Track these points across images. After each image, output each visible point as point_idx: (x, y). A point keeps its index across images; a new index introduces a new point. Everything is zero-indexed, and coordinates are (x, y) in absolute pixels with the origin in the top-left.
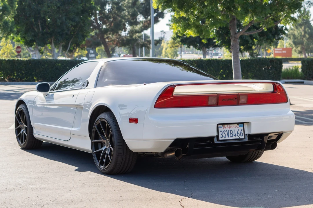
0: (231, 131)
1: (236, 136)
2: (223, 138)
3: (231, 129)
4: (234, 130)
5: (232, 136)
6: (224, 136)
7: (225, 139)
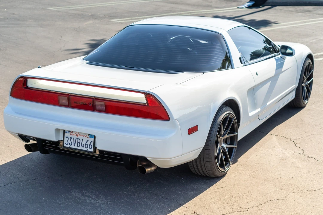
0: (79, 140)
1: (83, 146)
2: (69, 145)
3: (79, 137)
4: (83, 140)
5: (79, 145)
6: (69, 144)
7: (71, 147)
